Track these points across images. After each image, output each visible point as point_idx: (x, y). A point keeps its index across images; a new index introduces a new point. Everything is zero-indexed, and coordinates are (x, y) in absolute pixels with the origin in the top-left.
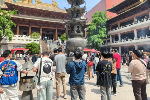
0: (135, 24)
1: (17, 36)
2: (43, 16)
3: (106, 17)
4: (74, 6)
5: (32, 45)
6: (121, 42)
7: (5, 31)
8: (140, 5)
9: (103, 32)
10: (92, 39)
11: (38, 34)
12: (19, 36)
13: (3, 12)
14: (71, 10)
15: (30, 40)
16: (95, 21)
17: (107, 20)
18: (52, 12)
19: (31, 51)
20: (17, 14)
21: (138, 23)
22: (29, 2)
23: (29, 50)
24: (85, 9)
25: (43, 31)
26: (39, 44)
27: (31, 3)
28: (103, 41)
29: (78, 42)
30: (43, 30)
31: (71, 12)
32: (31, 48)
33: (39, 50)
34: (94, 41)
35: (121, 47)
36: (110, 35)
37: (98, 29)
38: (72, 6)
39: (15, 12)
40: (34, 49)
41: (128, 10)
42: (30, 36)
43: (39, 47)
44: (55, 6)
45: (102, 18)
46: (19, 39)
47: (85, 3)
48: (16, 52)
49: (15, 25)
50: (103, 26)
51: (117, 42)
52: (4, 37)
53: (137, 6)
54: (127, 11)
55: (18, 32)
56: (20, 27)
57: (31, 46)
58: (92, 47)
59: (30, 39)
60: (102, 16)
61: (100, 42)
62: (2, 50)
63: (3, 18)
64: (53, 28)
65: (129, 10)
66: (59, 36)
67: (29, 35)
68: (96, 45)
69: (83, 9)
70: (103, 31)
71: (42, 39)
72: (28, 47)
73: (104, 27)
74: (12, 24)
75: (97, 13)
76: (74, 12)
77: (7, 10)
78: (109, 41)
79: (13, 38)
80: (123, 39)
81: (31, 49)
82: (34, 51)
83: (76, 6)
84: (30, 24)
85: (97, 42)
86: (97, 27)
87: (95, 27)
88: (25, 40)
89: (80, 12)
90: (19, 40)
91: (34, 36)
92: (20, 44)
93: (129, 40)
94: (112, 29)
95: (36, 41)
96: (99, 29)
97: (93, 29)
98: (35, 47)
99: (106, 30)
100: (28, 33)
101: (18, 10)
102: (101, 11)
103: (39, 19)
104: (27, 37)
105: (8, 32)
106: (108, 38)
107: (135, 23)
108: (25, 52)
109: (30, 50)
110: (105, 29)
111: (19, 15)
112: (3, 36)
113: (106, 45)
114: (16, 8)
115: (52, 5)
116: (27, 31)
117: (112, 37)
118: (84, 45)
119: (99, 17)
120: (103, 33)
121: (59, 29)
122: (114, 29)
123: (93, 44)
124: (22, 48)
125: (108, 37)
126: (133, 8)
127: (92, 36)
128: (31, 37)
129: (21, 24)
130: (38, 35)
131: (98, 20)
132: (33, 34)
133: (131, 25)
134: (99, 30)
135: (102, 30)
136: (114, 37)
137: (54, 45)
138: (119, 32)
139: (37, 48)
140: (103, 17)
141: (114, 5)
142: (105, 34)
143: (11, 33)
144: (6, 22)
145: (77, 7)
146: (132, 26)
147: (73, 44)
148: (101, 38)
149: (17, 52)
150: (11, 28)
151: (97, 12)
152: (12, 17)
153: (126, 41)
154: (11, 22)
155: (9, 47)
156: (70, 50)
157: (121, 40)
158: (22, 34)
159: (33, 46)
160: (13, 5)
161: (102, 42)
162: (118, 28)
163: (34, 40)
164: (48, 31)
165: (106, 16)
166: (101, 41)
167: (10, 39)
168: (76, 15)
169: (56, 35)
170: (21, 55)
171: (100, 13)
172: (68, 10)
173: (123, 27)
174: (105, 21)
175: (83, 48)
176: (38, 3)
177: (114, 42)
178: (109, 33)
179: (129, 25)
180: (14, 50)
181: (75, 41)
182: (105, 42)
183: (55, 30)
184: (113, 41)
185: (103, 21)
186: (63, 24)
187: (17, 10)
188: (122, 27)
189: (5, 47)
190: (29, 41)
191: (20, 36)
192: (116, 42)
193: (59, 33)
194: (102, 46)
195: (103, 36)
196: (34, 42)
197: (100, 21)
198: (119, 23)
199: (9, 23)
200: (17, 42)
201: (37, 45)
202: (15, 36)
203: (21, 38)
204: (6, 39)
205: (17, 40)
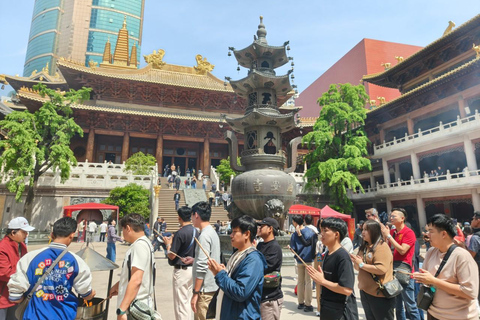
0: (463, 122)
1: (86, 164)
2: (167, 104)
3: (364, 102)
4: (254, 71)
5: (127, 192)
6: (422, 181)
7: (51, 150)
8: (474, 61)
9: (356, 149)
10: (322, 172)
11: (150, 157)
12: (93, 166)
13: (50, 96)
14: (246, 86)
15: (124, 178)
16: (328, 116)
17: (368, 111)
18: (193, 90)
19: (125, 213)
20: (91, 98)
21: (473, 119)
22: (128, 64)
23: (117, 208)
24: (290, 79)
25: (164, 148)
26: (151, 189)
27: (134, 66)
28: (360, 181)
29: (268, 184)
30: (167, 145)
31: (245, 90)
32: (123, 202)
33: (149, 211)
34: (328, 180)
35: (423, 199)
36: (381, 160)
37: (339, 140)
38: (249, 73)
39: (83, 94)
40: (133, 205)
41: (436, 80)
42: (123, 166)
43: (150, 200)
44: (203, 72)
45: (351, 104)
46: (91, 173)
47: (290, 62)
48: (78, 217)
49: (81, 131)
50: (358, 132)
51: (409, 183)
52: (47, 168)
53: (466, 65)
54: (433, 81)
55: (89, 154)
56: (97, 136)
57: (123, 196)
58: (323, 201)
59: (124, 174)
60: (351, 98)
61: (349, 183)
63: (48, 112)
64: (195, 140)
65: (439, 78)
66: (215, 163)
67: (121, 163)
68: (337, 193)
69: (285, 80)
70: (358, 146)
71: (162, 173)
72: (117, 198)
73: (360, 135)
74: (73, 130)
75: (335, 91)
76: (256, 89)
77: (62, 87)
78: (380, 180)
79: (73, 170)
80: (429, 173)
81: (124, 206)
83: (261, 70)
84: (127, 126)
85: (339, 183)
86: (336, 135)
87: (331, 135)
88: (107, 178)
89: (274, 90)
90: (89, 176)
91: (136, 164)
92: (92, 190)
93: (449, 175)
94: (389, 139)
95: (142, 181)
96: (344, 139)
97: (322, 142)
98: (138, 200)
99: (368, 144)
100: (120, 154)
101: (96, 87)
102: (348, 85)
103: (153, 111)
104: (117, 167)
105: (59, 155)
106: (374, 169)
107: (466, 121)
108: (107, 214)
109: (122, 208)
110: (363, 139)
111: (98, 102)
112: (45, 167)
113: (371, 195)
114: (89, 81)
115: (194, 70)
116: (118, 149)
117: (391, 164)
118: (290, 193)
119: (342, 104)
120: (356, 154)
121: (216, 141)
122: (395, 141)
123: (327, 188)
124: (97, 201)
125: (377, 165)
126: (452, 72)
127: (322, 164)
128: (128, 168)
129: (100, 127)
130: (149, 162)
131: (340, 111)
132: (135, 160)
133: (453, 125)
134: (343, 144)
135: (353, 143)
136: (397, 166)
137: (198, 191)
138: (412, 150)
139: (144, 204)
140: (356, 103)
141: (390, 65)
142: (364, 155)
143: (67, 157)
144: (56, 125)
145: (265, 75)
146: (454, 130)
147: (253, 191)
148: (353, 170)
149: (82, 217)
150: (68, 142)
151: (334, 86)
152: (74, 109)
153: (440, 179)
154: (71, 122)
155: (58, 199)
156: (243, 210)
157: (422, 176)
158: (101, 157)
159: (131, 197)
160: (81, 74)
161: (357, 182)
162: (406, 138)
163: (136, 179)
164: (180, 147)
165: (366, 98)
166: (352, 179)
167: (64, 175)
168: (261, 98)
169: (207, 162)
170: (92, 226)
171: (345, 90)
172: (238, 85)
173: (424, 134)
174: (362, 116)
175: (287, 203)
176: (155, 66)
177: (399, 183)
178: (378, 152)
179: (445, 127)
180: (72, 210)
181: (258, 181)
182: (365, 183)
183: (202, 145)
184: (393, 179)
185: (355, 113)
186: (221, 127)
187: (89, 89)
188: (420, 133)
189: (47, 199)
190: (119, 181)
191: (96, 164)
192: (403, 184)
193: (216, 156)
194: (356, 197)
195: (359, 162)
196: (134, 185)
197: (347, 116)
198: (408, 119)
199: (65, 126)
200: (84, 183)
201: (144, 193)
202: (81, 165)
203: (96, 171)
204: (52, 175)
205: (83, 178)
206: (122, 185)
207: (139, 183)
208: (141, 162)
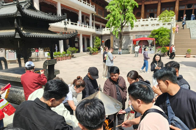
1: (141, 20)
5: (159, 32)
7: (126, 16)
12: (144, 20)
15: (158, 25)
19: (158, 41)
23: (155, 39)
32: (157, 36)
33: (169, 40)
40: (161, 38)
42: (158, 19)
43: (170, 34)
46: (143, 24)
48: (139, 43)
49: (137, 4)
52: (125, 24)
56: (146, 6)
57: (157, 34)
59: (158, 23)
62: (124, 41)
67: (157, 17)
74: (134, 5)
79: (135, 23)
81: (158, 38)
82: (161, 42)
88: (150, 26)
90: (142, 26)
92: (144, 32)
95: (167, 25)
98: (164, 35)
104: (155, 20)
105: (129, 17)
108: (150, 42)
109: (156, 39)
116: (155, 10)
124: (146, 36)
128: (160, 19)
130: (171, 15)
139: (167, 37)
150: (132, 11)
154: (133, 1)
155: (131, 36)
158: (148, 16)
159: (161, 34)
163: (164, 24)
167: (132, 25)
189: (127, 36)
190: (155, 26)
196: (162, 28)
199: (130, 3)
200: (140, 29)
201: (167, 31)
202: (139, 21)
203: (145, 23)
204: (128, 26)
205: (140, 26)
206: (156, 28)
207: (165, 27)
208: (167, 15)
